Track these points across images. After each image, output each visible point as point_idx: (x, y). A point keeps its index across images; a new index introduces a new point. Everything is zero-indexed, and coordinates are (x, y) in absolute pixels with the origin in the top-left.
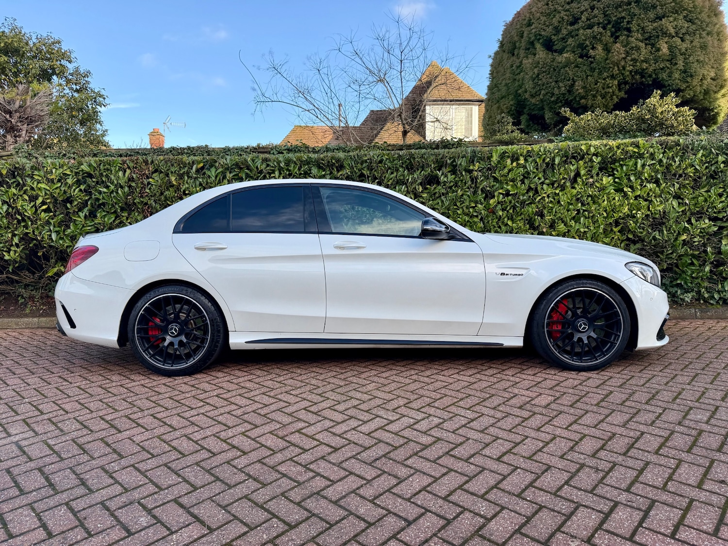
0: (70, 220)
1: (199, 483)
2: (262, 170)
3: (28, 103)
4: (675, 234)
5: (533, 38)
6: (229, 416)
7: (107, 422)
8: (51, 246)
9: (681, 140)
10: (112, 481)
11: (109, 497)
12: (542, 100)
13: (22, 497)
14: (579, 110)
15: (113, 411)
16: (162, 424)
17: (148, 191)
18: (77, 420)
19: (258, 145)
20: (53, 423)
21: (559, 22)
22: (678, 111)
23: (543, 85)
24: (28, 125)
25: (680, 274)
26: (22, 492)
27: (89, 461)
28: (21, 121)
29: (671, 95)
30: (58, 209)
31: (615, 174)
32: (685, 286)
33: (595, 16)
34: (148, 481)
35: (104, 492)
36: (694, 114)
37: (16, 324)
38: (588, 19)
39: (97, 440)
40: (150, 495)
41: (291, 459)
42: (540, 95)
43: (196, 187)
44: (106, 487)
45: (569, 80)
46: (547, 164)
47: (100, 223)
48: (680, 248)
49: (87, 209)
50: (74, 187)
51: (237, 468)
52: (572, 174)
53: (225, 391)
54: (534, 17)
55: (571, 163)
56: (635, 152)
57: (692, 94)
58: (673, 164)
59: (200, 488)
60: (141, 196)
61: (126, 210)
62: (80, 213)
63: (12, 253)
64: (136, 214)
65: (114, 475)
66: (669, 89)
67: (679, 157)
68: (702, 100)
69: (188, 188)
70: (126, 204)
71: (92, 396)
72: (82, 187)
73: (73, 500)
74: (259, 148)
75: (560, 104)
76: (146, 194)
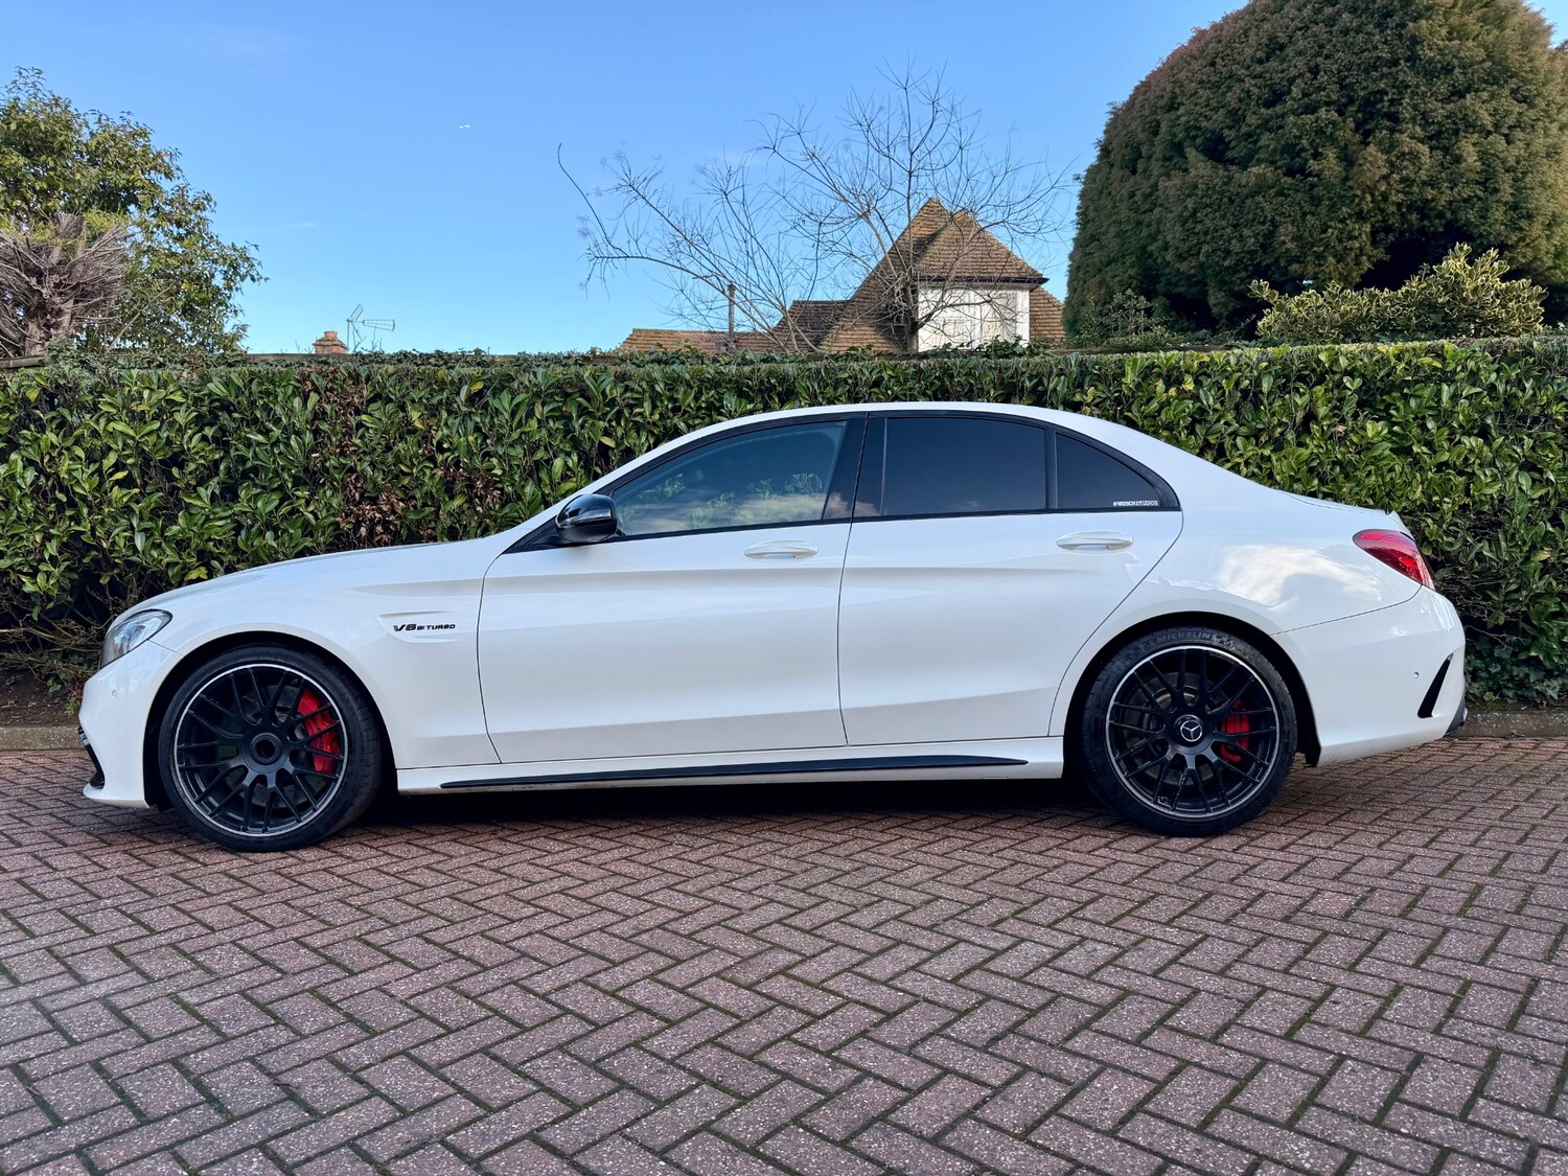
0: (179, 504)
1: (581, 1096)
2: (613, 400)
3: (80, 254)
4: (1526, 549)
5: (1181, 136)
6: (605, 938)
7: (315, 950)
8: (130, 564)
9: (1535, 344)
10: (362, 1091)
11: (364, 1129)
12: (1202, 266)
13: (145, 1129)
14: (1289, 285)
15: (322, 926)
16: (448, 956)
17: (358, 441)
18: (242, 948)
19: (593, 351)
20: (185, 955)
21: (1241, 100)
22: (1507, 288)
23: (1206, 233)
24: (76, 302)
25: (1534, 638)
26: (143, 1119)
27: (292, 1042)
28: (60, 294)
29: (1489, 255)
30: (151, 478)
31: (1392, 416)
32: (1548, 664)
33: (1321, 88)
34: (452, 1091)
35: (348, 1116)
36: (1541, 295)
37: (42, 739)
38: (1305, 95)
39: (302, 992)
40: (468, 1124)
41: (787, 1037)
42: (1198, 254)
43: (466, 435)
44: (351, 1105)
45: (1264, 223)
46: (1245, 393)
47: (245, 513)
48: (1537, 578)
49: (216, 480)
50: (190, 432)
51: (662, 1059)
52: (1300, 415)
53: (578, 882)
54: (1183, 92)
55: (1297, 390)
56: (1435, 368)
57: (1530, 253)
58: (1520, 394)
59: (586, 1106)
60: (343, 454)
61: (306, 484)
62: (201, 490)
63: (40, 578)
64: (329, 493)
65: (364, 1075)
66: (1482, 243)
67: (1531, 381)
68: (1550, 268)
69: (448, 436)
70: (306, 470)
71: (264, 893)
72: (209, 432)
73: (276, 1137)
74: (595, 356)
75: (1243, 274)
76: (352, 449)
